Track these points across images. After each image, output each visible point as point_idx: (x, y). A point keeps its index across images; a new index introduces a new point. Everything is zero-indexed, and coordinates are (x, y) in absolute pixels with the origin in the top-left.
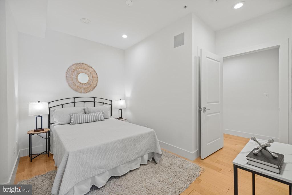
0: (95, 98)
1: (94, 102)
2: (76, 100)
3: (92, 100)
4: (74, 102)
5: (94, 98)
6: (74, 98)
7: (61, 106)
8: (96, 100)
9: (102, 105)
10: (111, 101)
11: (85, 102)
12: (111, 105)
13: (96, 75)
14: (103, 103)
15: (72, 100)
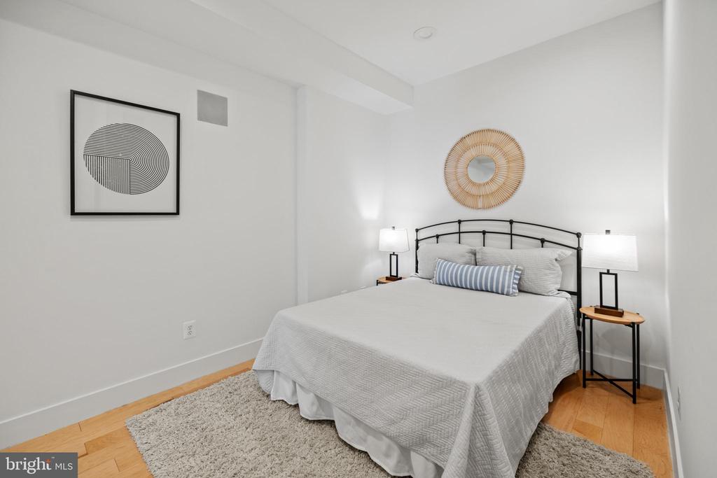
0: (514, 224)
1: (511, 234)
2: (464, 227)
3: (505, 227)
4: (460, 233)
5: (511, 222)
6: (460, 222)
7: (435, 239)
8: (517, 229)
9: (538, 247)
10: (578, 235)
11: (484, 233)
12: (579, 250)
13: (519, 152)
14: (543, 241)
15: (455, 228)
